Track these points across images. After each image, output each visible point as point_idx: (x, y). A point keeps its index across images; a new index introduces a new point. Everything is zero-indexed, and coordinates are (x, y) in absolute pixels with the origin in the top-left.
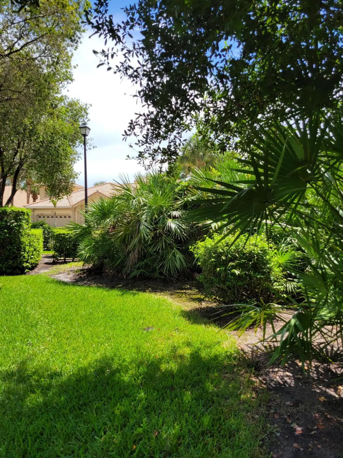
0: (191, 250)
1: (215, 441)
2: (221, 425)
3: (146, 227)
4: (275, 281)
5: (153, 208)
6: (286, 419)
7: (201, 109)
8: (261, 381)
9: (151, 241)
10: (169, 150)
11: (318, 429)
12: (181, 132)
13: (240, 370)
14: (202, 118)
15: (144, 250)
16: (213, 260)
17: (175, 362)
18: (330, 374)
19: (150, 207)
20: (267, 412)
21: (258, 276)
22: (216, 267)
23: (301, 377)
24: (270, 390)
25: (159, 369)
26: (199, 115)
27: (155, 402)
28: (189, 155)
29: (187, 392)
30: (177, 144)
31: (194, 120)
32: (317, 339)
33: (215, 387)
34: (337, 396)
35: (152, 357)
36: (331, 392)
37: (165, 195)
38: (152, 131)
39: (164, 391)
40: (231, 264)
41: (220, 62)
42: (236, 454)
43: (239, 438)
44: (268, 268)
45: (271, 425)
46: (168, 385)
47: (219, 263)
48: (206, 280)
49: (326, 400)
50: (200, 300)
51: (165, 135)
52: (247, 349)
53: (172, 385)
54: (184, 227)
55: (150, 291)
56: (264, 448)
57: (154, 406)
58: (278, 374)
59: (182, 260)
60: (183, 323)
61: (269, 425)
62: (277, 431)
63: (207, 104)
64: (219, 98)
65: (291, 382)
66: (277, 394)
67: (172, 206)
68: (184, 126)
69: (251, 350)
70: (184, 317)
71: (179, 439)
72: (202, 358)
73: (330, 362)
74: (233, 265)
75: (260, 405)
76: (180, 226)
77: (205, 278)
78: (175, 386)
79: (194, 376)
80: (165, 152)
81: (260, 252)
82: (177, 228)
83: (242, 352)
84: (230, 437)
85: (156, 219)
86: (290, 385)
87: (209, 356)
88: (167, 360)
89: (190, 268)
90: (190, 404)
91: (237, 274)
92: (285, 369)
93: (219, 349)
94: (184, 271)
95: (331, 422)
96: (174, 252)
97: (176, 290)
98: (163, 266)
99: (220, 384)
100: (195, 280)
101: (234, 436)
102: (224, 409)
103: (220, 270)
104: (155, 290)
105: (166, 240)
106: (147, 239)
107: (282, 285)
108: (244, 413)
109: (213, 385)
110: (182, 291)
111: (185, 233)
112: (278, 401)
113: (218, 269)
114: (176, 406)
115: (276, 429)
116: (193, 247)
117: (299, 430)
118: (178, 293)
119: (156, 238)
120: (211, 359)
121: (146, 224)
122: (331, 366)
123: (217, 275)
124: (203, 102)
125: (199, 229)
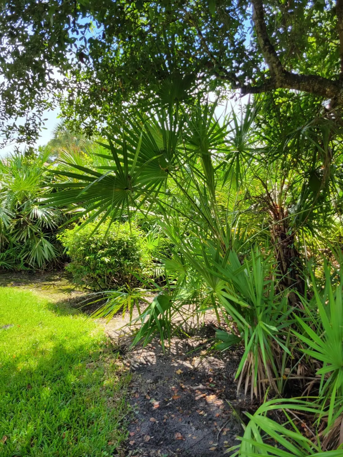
0: (58, 239)
1: (72, 432)
2: (80, 415)
3: (7, 214)
4: (145, 267)
5: (16, 193)
6: (145, 397)
7: (64, 87)
8: (125, 364)
9: (13, 230)
10: (28, 128)
11: (173, 400)
12: (42, 110)
13: (105, 357)
14: (66, 98)
15: (5, 241)
16: (82, 248)
17: (35, 359)
18: (187, 347)
19: (11, 192)
20: (128, 393)
21: (128, 263)
22: (85, 255)
23: (162, 354)
24: (133, 371)
25: (15, 368)
26: (63, 94)
27: (8, 405)
28: (62, 139)
29: (46, 389)
30: (37, 123)
31: (57, 99)
32: (176, 318)
33: (78, 377)
34: (192, 367)
35: (7, 358)
36: (187, 364)
37: (30, 179)
38: (4, 105)
39: (19, 392)
40: (101, 252)
41: (78, 39)
42: (93, 441)
43: (98, 424)
44: (137, 255)
45: (131, 405)
46: (24, 385)
47: (88, 251)
48: (75, 270)
49: (182, 372)
50: (70, 291)
51: (21, 111)
52: (114, 335)
53: (29, 384)
54: (52, 214)
55: (12, 285)
56: (123, 428)
57: (5, 409)
58: (142, 355)
59: (51, 250)
60: (50, 316)
61: (129, 406)
62: (136, 410)
63: (70, 83)
64: (83, 79)
65: (153, 361)
66: (138, 374)
67: (39, 191)
68: (45, 104)
69: (118, 335)
70: (50, 309)
71: (32, 440)
72: (66, 350)
73: (188, 337)
74: (103, 253)
75: (122, 388)
76: (48, 214)
77: (74, 268)
78: (32, 384)
79: (56, 370)
80: (22, 131)
81: (129, 239)
82: (44, 215)
83: (108, 339)
84: (88, 426)
85: (19, 206)
86: (151, 364)
87: (74, 347)
88: (26, 357)
89: (61, 258)
90: (48, 400)
91: (107, 262)
92: (149, 349)
93: (86, 339)
94: (53, 261)
95: (185, 392)
96: (42, 242)
97: (44, 281)
98: (28, 257)
99: (83, 375)
100: (65, 270)
101: (93, 423)
102: (86, 399)
103: (89, 258)
104: (18, 284)
105: (32, 229)
106: (8, 228)
107: (151, 270)
108: (106, 399)
109: (75, 377)
110: (51, 283)
111: (54, 221)
112: (140, 380)
113: (87, 258)
114: (31, 405)
115: (135, 408)
116: (61, 236)
117: (156, 404)
118: (45, 285)
119: (19, 227)
120: (77, 350)
121: (6, 210)
122: (189, 340)
123: (87, 264)
124: (66, 80)
125: (69, 216)
